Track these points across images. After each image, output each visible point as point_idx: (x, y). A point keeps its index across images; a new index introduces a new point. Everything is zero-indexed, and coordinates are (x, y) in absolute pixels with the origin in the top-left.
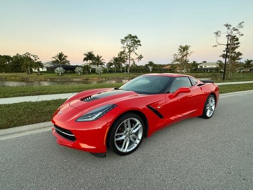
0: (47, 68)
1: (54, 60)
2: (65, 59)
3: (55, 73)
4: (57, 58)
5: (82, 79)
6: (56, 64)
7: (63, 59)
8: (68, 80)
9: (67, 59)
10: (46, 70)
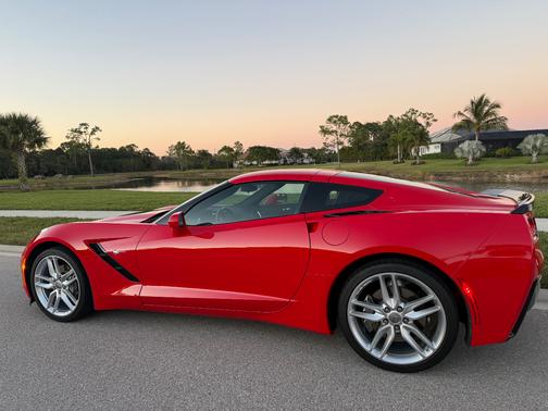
0: (443, 144)
1: (459, 120)
2: (493, 113)
3: (455, 158)
4: (469, 115)
5: (535, 174)
6: (466, 133)
7: (487, 114)
8: (486, 179)
9: (500, 113)
10: (439, 151)
